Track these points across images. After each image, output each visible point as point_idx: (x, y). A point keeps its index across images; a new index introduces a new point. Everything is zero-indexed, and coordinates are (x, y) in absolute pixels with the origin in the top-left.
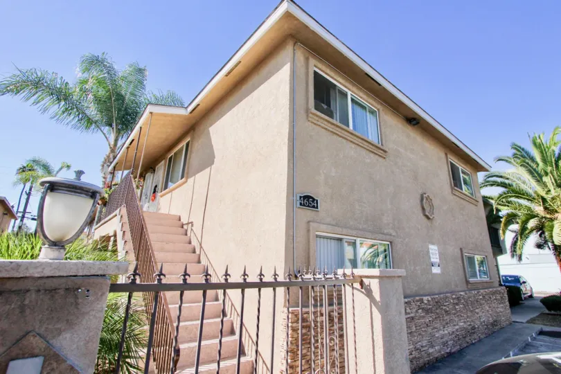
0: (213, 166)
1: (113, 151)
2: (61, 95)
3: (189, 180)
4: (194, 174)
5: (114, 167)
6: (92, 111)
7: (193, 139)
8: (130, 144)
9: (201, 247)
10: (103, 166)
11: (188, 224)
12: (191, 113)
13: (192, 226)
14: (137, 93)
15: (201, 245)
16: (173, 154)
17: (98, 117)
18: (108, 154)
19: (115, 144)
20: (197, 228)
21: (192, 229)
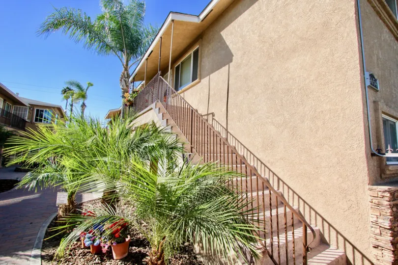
0: (231, 64)
1: (126, 69)
2: (86, 27)
3: (202, 80)
4: (209, 74)
5: (134, 78)
6: (109, 39)
7: (202, 45)
8: (149, 56)
9: (228, 132)
10: (121, 80)
11: (208, 115)
12: (202, 21)
13: (213, 115)
14: (137, 24)
15: (227, 130)
16: (180, 63)
17: (113, 44)
18: (123, 72)
19: (127, 65)
20: (220, 116)
21: (213, 119)
